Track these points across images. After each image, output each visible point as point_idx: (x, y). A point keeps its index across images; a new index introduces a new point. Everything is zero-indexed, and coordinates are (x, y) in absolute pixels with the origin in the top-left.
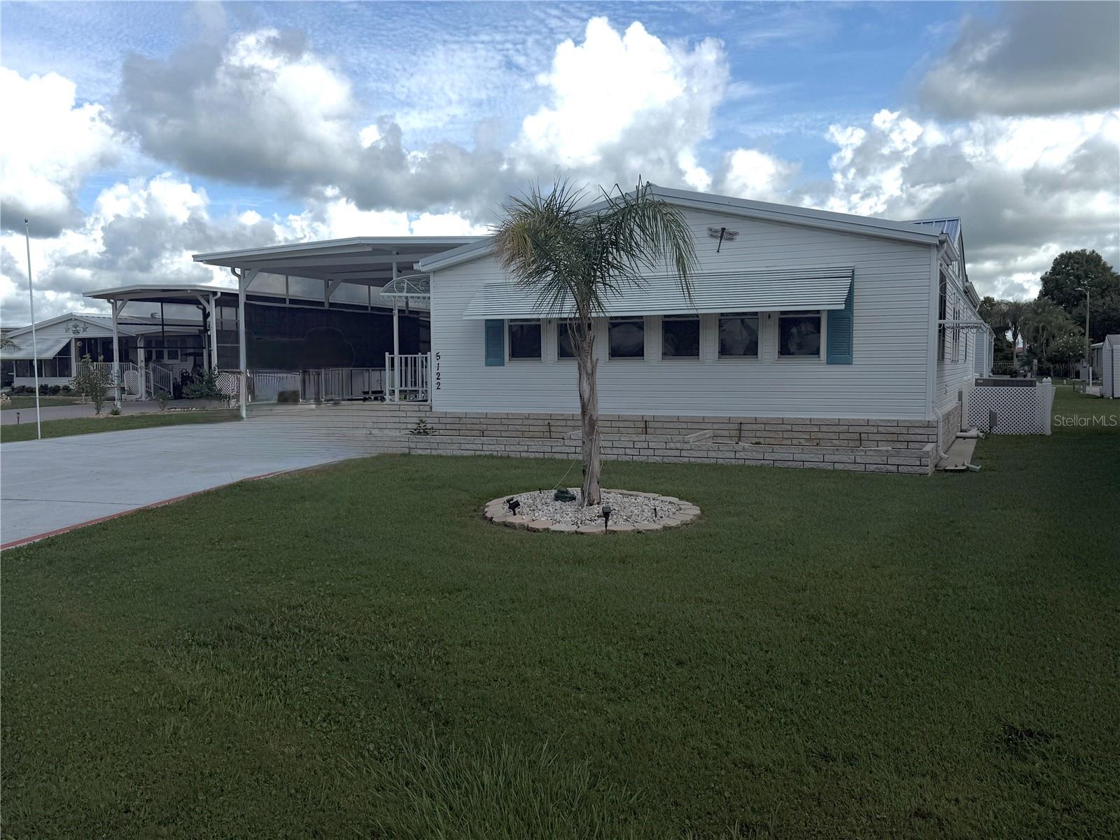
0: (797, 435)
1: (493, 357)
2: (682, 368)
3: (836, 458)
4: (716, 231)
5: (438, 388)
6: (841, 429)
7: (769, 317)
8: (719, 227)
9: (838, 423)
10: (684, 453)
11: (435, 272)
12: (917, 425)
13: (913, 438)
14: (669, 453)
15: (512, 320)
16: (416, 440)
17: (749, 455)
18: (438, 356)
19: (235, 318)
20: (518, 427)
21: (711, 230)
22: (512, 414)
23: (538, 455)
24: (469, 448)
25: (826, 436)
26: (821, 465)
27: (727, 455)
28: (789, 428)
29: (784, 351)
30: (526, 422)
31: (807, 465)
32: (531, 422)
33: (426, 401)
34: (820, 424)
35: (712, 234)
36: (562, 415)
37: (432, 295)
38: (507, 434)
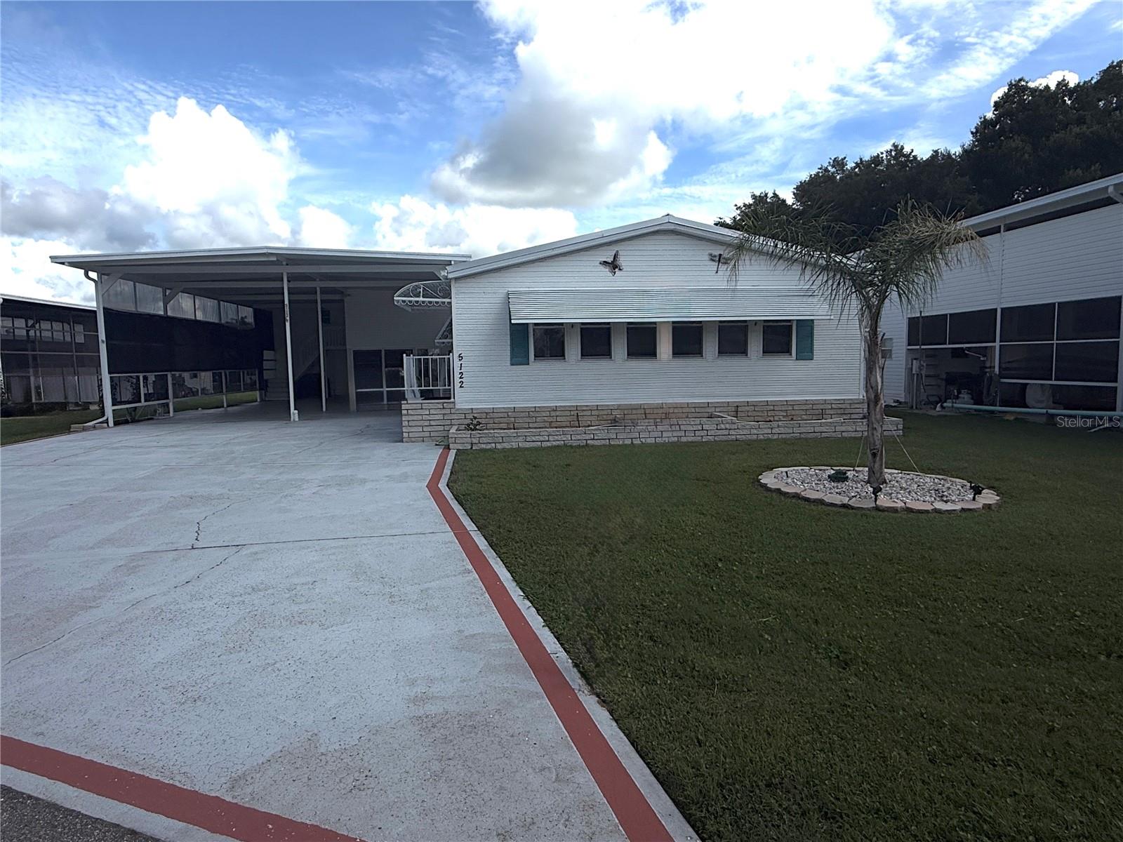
0: (777, 413)
1: (519, 356)
4: (715, 256)
5: (461, 387)
6: (808, 407)
8: (717, 253)
9: (806, 402)
11: (456, 279)
15: (536, 324)
18: (460, 357)
20: (545, 418)
21: (711, 255)
25: (797, 412)
28: (772, 408)
30: (553, 414)
32: (558, 413)
33: (450, 398)
34: (792, 404)
35: (712, 258)
36: (587, 406)
37: (454, 301)
38: (535, 425)
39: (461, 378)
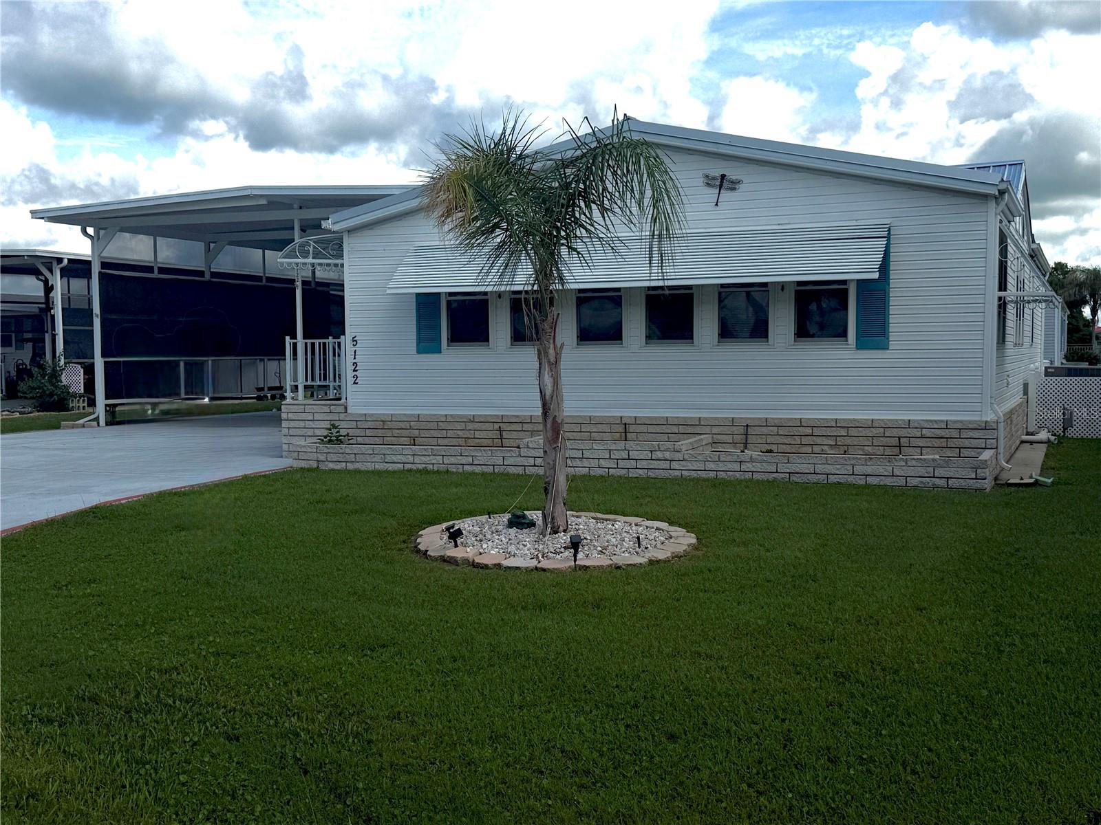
0: (819, 441)
1: (427, 342)
2: (671, 353)
3: (869, 470)
4: (714, 178)
5: (355, 383)
6: (875, 432)
7: (783, 289)
8: (717, 173)
9: (872, 424)
10: (675, 465)
11: (350, 231)
12: (971, 426)
13: (967, 443)
14: (655, 464)
15: (451, 294)
16: (326, 450)
17: (758, 467)
18: (354, 340)
19: (87, 294)
20: (459, 432)
21: (707, 176)
22: (451, 415)
23: (485, 469)
24: (396, 461)
25: (855, 441)
26: (851, 479)
27: (730, 466)
28: (809, 431)
29: (802, 332)
30: (470, 426)
31: (832, 479)
32: (477, 426)
33: (340, 399)
34: (849, 426)
35: (709, 181)
36: (517, 416)
37: (346, 261)
38: (446, 442)
39: (355, 370)
